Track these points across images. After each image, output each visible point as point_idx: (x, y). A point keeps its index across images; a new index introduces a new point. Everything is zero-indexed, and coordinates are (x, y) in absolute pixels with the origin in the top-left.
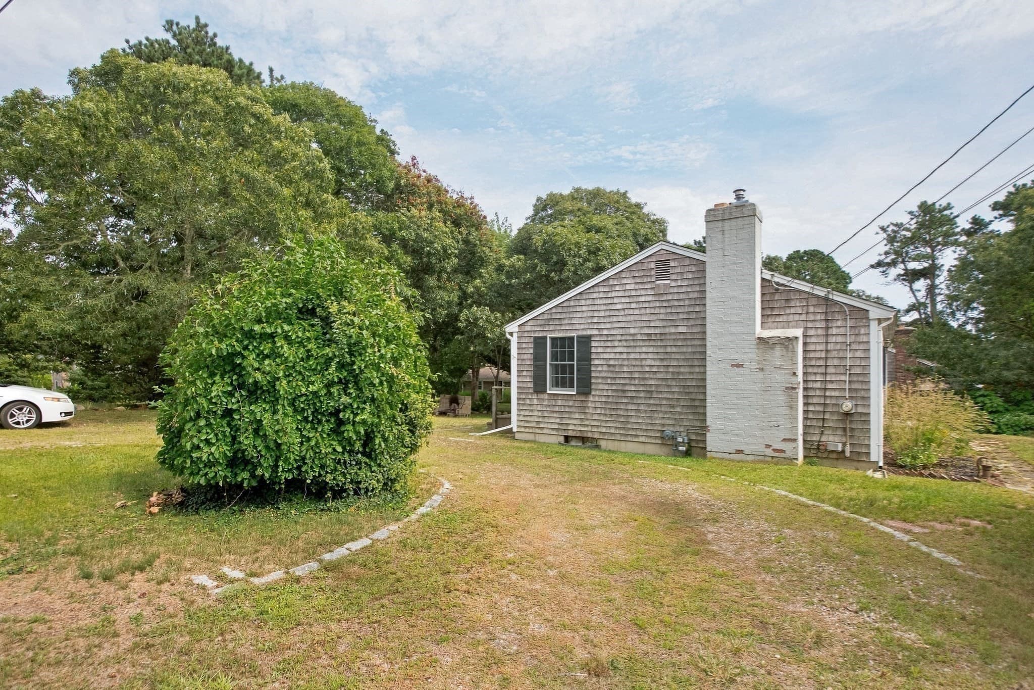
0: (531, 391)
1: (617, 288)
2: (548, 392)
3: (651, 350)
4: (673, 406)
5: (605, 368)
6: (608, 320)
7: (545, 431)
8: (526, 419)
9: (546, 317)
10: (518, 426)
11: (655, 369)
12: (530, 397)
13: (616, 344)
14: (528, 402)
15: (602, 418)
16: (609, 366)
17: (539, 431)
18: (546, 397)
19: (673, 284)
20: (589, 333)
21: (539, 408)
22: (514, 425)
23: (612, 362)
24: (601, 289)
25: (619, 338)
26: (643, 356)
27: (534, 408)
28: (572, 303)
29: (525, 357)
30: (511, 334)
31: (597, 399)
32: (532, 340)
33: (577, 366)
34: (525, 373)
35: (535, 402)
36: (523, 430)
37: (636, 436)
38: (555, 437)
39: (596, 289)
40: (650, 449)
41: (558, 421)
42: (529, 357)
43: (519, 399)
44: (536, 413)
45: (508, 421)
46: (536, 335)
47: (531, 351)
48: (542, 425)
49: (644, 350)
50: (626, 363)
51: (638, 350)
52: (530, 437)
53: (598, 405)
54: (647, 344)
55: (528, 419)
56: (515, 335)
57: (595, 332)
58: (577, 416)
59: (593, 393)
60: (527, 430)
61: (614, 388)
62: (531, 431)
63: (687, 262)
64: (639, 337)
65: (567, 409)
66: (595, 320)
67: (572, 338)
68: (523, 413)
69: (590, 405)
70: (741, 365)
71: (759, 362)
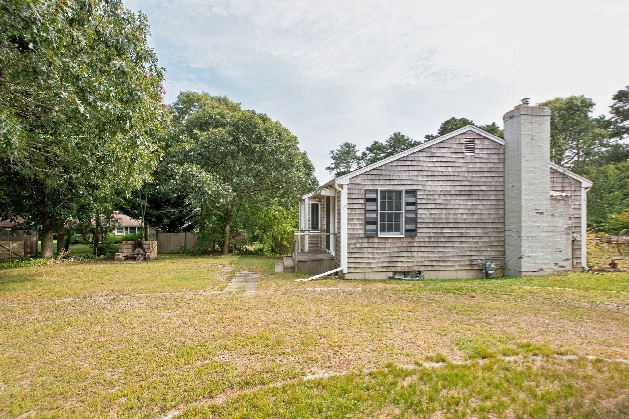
0: (362, 236)
1: (437, 155)
2: (379, 236)
3: (462, 202)
4: (477, 242)
5: (428, 216)
6: (430, 178)
7: (376, 270)
8: (357, 261)
9: (375, 172)
10: (349, 268)
11: (465, 216)
12: (361, 241)
13: (436, 197)
14: (358, 246)
15: (426, 254)
16: (431, 214)
17: (370, 270)
18: (376, 240)
19: (477, 156)
20: (415, 188)
21: (370, 250)
22: (344, 266)
23: (433, 211)
24: (424, 154)
25: (439, 193)
26: (456, 207)
27: (365, 250)
28: (400, 163)
29: (355, 206)
30: (341, 186)
31: (421, 240)
32: (363, 192)
33: (406, 214)
34: (355, 221)
35: (366, 245)
36: (353, 271)
37: (452, 266)
38: (384, 274)
39: (420, 154)
40: (461, 275)
41: (388, 260)
42: (359, 206)
43: (349, 244)
44: (367, 255)
45: (337, 265)
46: (366, 187)
47: (362, 201)
48: (372, 265)
49: (457, 202)
50: (444, 212)
51: (453, 202)
52: (361, 276)
53: (422, 245)
54: (459, 197)
55: (360, 260)
56: (345, 187)
57: (420, 188)
58: (404, 254)
59: (419, 235)
60: (358, 270)
61: (435, 231)
62: (361, 270)
63: (486, 142)
64: (454, 193)
65: (396, 250)
66: (420, 178)
67: (400, 192)
68: (353, 256)
69: (415, 245)
70: (542, 213)
71: (551, 211)
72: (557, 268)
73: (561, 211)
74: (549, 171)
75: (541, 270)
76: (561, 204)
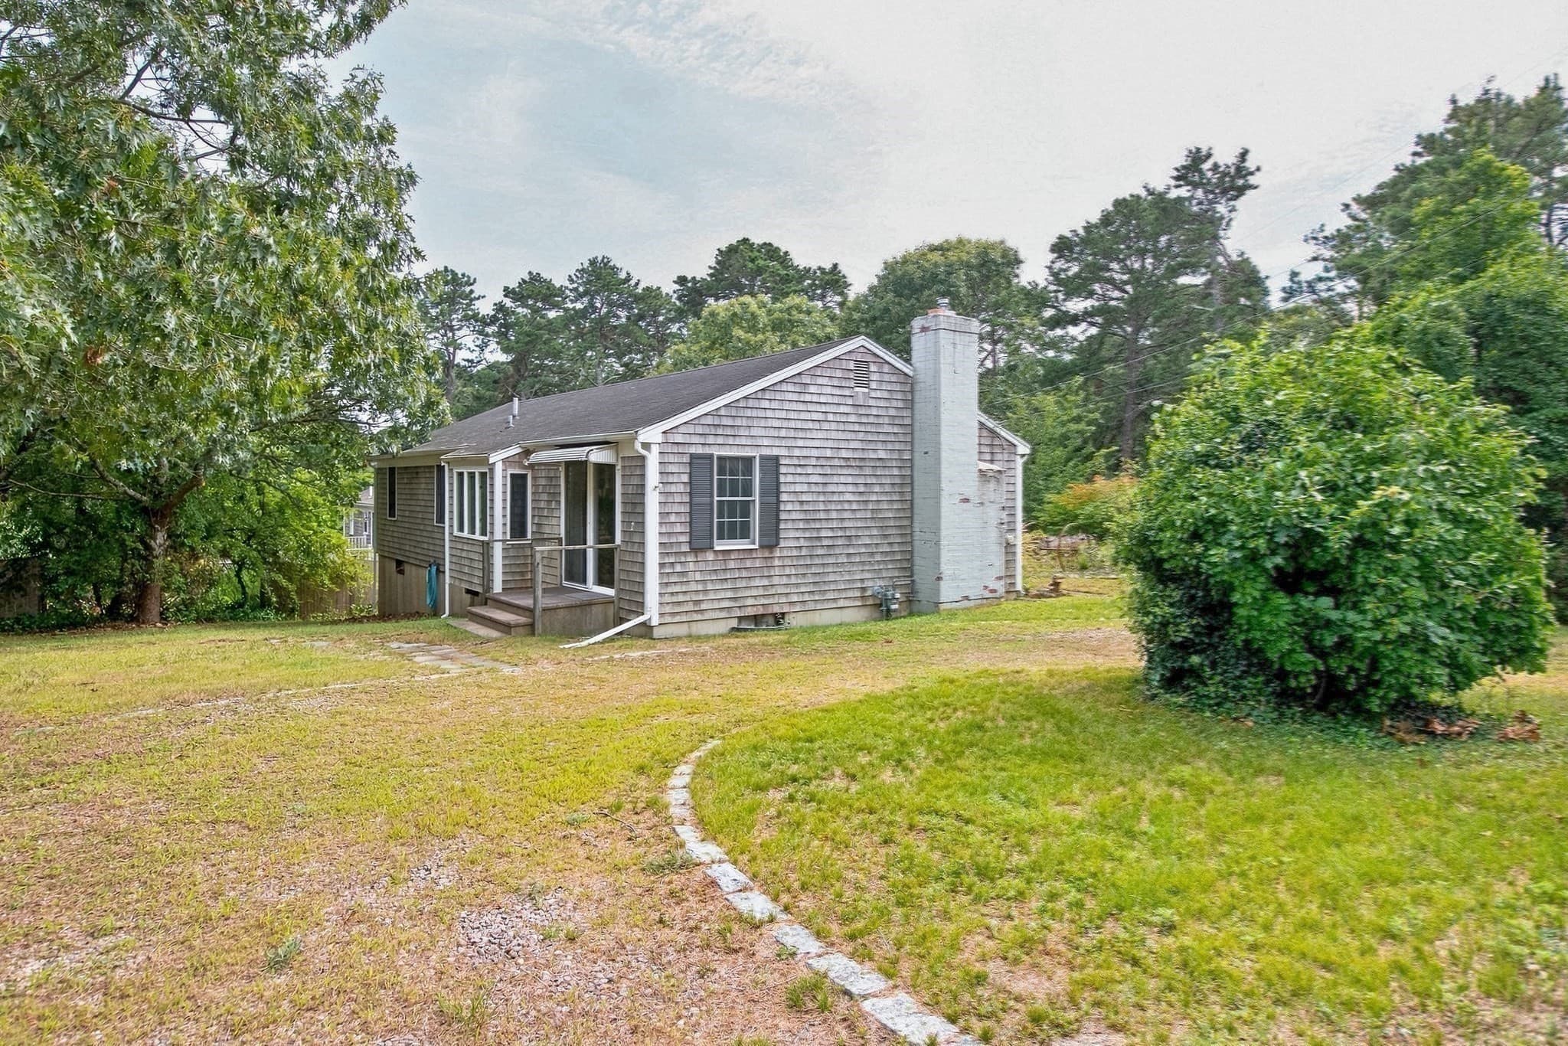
0: (685, 548)
1: (812, 389)
2: (717, 548)
3: (850, 480)
4: (872, 554)
5: (797, 507)
6: (801, 434)
7: (707, 616)
8: (675, 599)
9: (709, 420)
10: (662, 615)
11: (855, 507)
12: (683, 559)
13: (810, 470)
14: (678, 568)
15: (793, 580)
16: (801, 502)
17: (699, 617)
18: (710, 556)
19: (873, 394)
20: (775, 452)
21: (698, 577)
22: (652, 612)
23: (804, 498)
24: (790, 388)
25: (814, 462)
26: (841, 488)
27: (691, 576)
28: (751, 403)
29: (673, 489)
30: (646, 446)
31: (785, 553)
32: (686, 459)
33: (761, 503)
34: (673, 518)
35: (691, 566)
36: (668, 619)
37: (835, 600)
38: (722, 623)
39: (784, 387)
40: (849, 616)
41: (730, 594)
42: (681, 488)
43: (662, 565)
44: (694, 587)
45: (640, 607)
46: (693, 450)
47: (685, 478)
48: (704, 606)
49: (843, 479)
50: (822, 498)
51: (835, 479)
52: (683, 630)
53: (788, 562)
54: (845, 471)
55: (681, 598)
56: (655, 449)
57: (783, 452)
58: (757, 582)
59: (782, 544)
60: (677, 619)
61: (807, 535)
62: (684, 618)
63: (886, 368)
64: (836, 462)
65: (744, 574)
66: (783, 433)
67: (749, 461)
68: (670, 590)
69: (777, 562)
70: (966, 500)
71: (980, 497)
72: (987, 594)
73: (992, 496)
74: (976, 425)
75: (966, 598)
76: (992, 485)
